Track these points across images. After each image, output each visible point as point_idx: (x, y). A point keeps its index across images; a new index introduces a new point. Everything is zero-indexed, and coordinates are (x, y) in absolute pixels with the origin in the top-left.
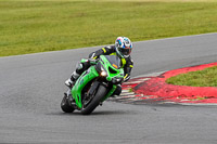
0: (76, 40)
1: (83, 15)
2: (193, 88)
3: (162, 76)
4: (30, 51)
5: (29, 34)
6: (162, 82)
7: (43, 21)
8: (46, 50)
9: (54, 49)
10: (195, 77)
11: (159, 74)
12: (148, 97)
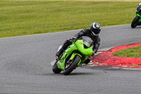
0: (55, 27)
1: (59, 10)
2: (130, 58)
3: (110, 51)
4: (24, 33)
5: (24, 23)
6: (110, 54)
7: (33, 14)
8: (35, 33)
9: (40, 33)
10: (132, 52)
11: (108, 49)
12: (101, 64)
